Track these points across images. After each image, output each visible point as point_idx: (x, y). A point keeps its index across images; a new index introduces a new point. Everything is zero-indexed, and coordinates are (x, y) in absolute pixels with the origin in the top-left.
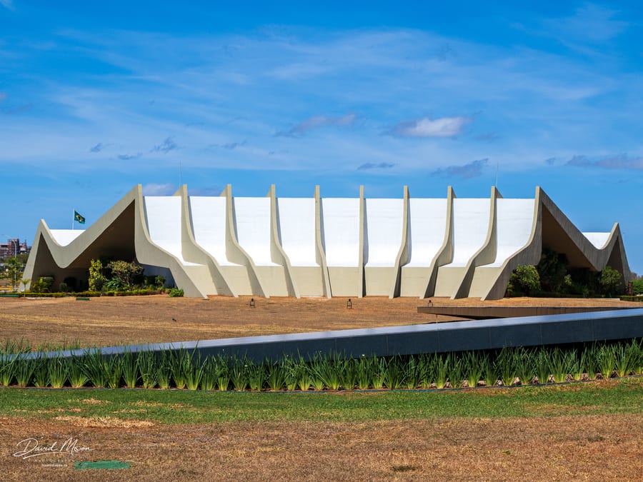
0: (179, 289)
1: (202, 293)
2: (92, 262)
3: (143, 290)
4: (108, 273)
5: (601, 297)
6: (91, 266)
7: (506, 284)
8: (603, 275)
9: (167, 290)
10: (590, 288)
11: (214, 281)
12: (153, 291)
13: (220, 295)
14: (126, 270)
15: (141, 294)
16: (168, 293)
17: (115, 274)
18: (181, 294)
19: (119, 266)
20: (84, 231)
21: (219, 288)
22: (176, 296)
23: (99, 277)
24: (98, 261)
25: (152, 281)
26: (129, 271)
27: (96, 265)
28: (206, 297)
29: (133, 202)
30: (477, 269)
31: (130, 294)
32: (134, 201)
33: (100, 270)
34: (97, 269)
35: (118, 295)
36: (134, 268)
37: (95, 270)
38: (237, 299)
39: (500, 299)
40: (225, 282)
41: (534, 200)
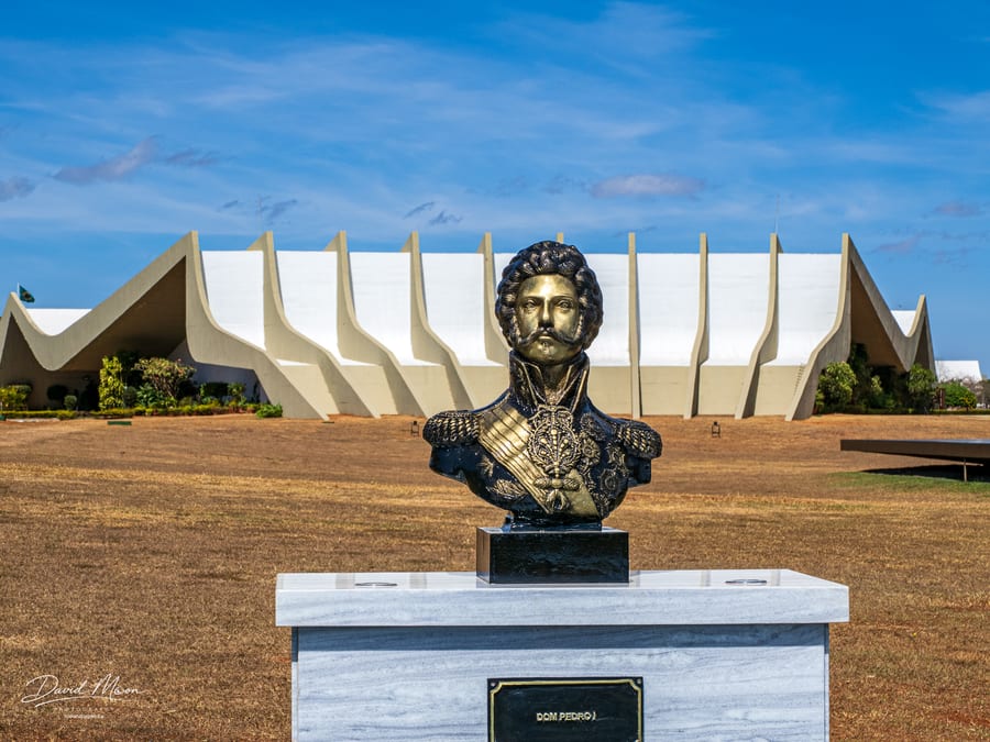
0: (274, 403)
1: (319, 411)
2: (105, 361)
3: (201, 407)
4: (133, 378)
5: (906, 413)
6: (102, 367)
7: (816, 394)
8: (911, 378)
9: (251, 407)
10: (895, 398)
11: (330, 392)
12: (219, 407)
13: (343, 414)
14: (169, 374)
15: (199, 413)
16: (254, 412)
17: (148, 380)
18: (278, 414)
19: (157, 367)
20: (90, 310)
21: (340, 402)
22: (270, 416)
23: (116, 384)
24: (115, 359)
25: (219, 391)
26: (172, 375)
27: (110, 366)
28: (327, 419)
29: (183, 261)
30: (762, 367)
31: (176, 414)
32: (184, 258)
33: (118, 374)
34: (113, 372)
35: (152, 414)
36: (182, 371)
37: (109, 374)
38: (380, 421)
39: (808, 417)
40: (354, 393)
41: (840, 256)
